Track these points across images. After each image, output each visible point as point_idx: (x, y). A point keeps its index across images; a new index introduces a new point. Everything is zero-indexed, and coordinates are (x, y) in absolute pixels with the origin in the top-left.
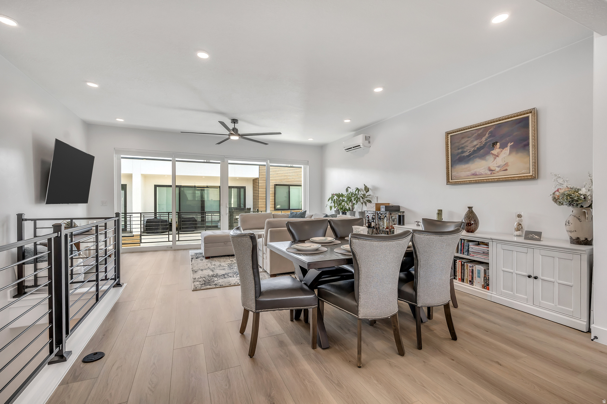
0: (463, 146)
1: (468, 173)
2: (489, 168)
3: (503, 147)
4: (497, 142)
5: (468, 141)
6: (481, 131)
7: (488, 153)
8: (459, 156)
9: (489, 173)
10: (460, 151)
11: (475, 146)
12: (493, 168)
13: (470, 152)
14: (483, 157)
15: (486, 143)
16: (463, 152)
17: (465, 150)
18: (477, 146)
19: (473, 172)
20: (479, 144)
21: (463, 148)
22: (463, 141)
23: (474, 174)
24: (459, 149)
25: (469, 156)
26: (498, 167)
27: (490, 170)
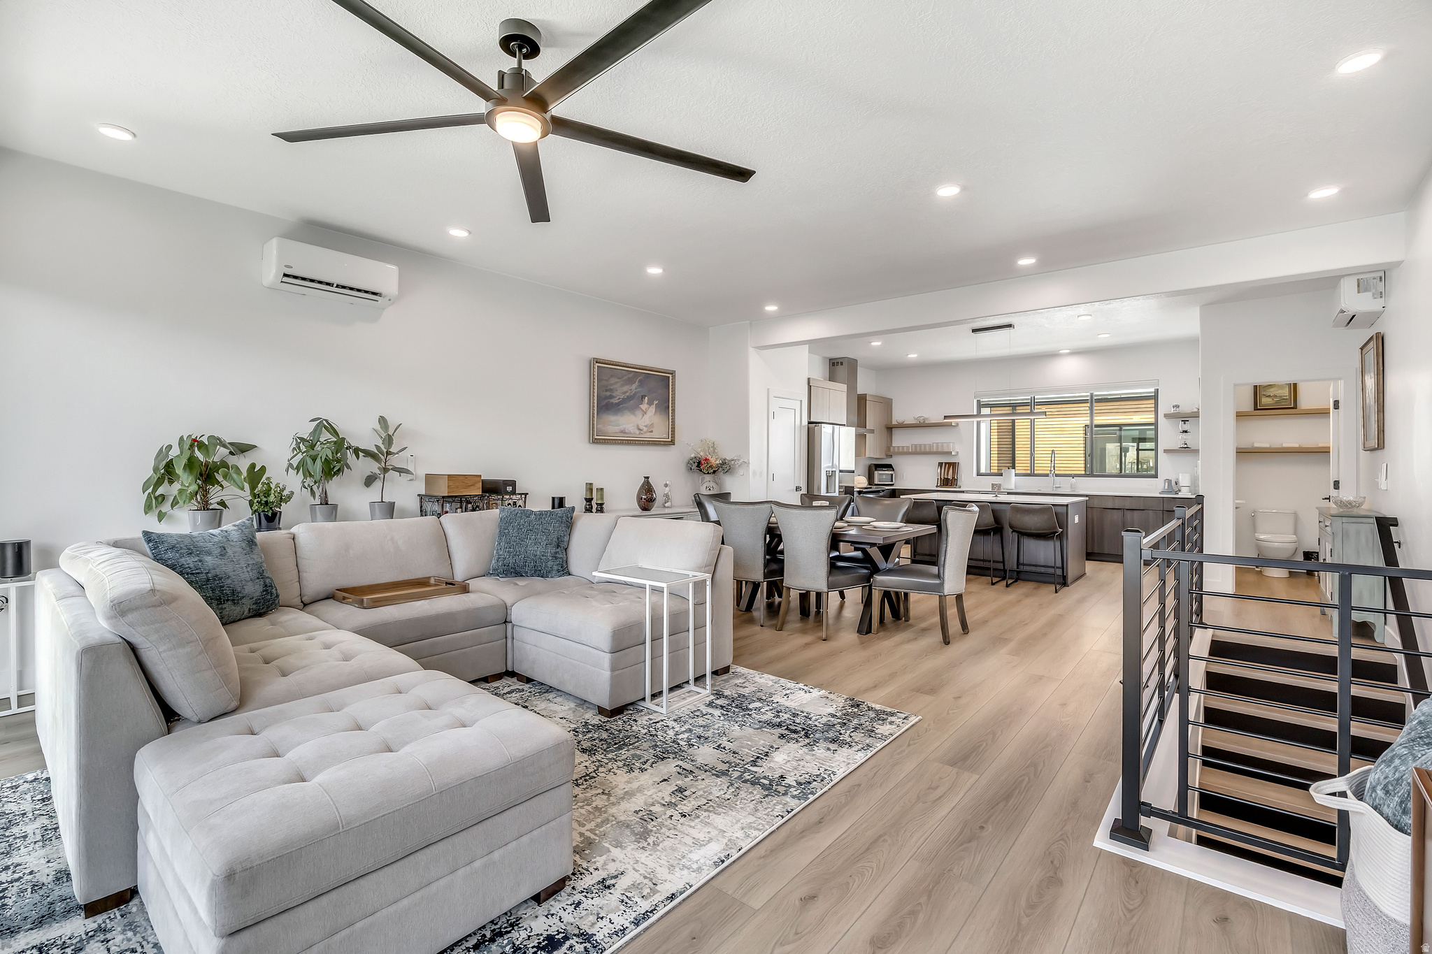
0: (612, 387)
1: (617, 429)
2: (638, 426)
3: (650, 403)
4: (646, 396)
5: (617, 382)
6: (631, 375)
7: (636, 407)
8: (606, 401)
9: (638, 432)
10: (608, 393)
11: (625, 393)
12: (641, 427)
13: (619, 399)
14: (633, 409)
15: (635, 395)
16: (611, 397)
17: (614, 395)
18: (627, 394)
19: (621, 428)
20: (629, 392)
21: (611, 390)
22: (613, 380)
23: (623, 432)
24: (607, 391)
25: (618, 404)
26: (646, 426)
27: (639, 429)
